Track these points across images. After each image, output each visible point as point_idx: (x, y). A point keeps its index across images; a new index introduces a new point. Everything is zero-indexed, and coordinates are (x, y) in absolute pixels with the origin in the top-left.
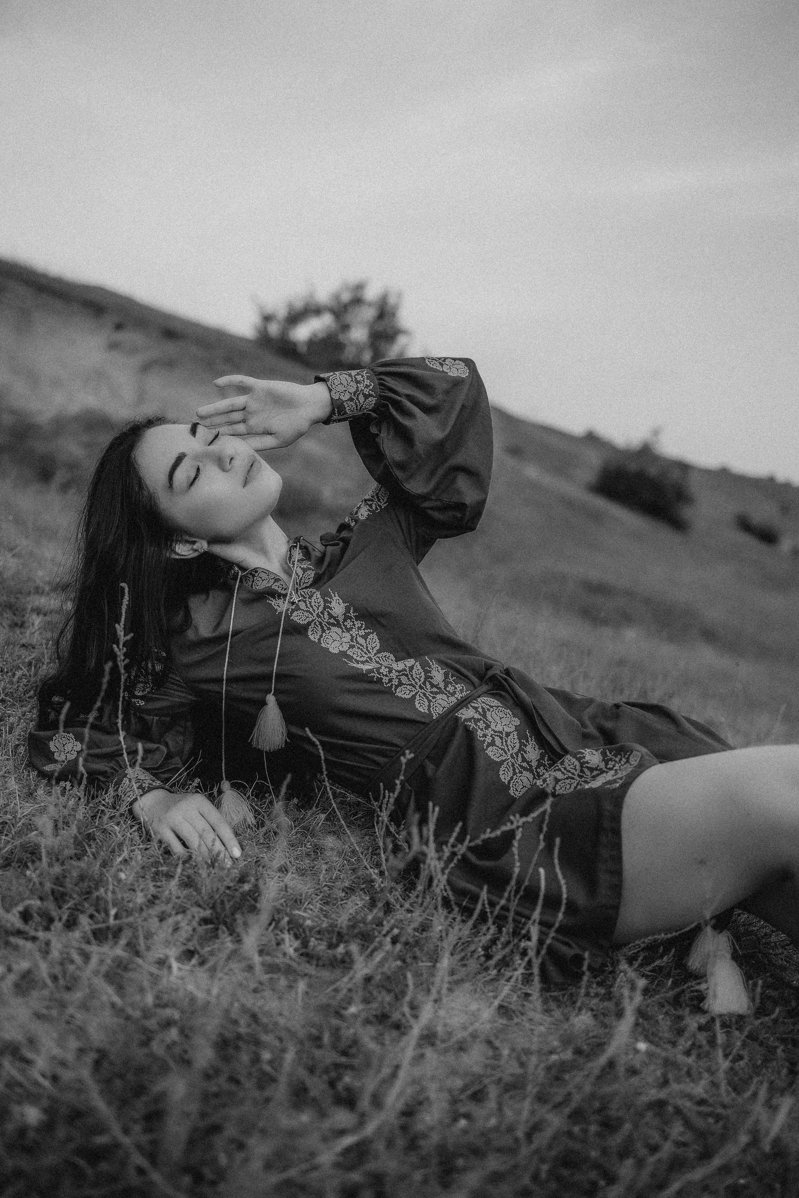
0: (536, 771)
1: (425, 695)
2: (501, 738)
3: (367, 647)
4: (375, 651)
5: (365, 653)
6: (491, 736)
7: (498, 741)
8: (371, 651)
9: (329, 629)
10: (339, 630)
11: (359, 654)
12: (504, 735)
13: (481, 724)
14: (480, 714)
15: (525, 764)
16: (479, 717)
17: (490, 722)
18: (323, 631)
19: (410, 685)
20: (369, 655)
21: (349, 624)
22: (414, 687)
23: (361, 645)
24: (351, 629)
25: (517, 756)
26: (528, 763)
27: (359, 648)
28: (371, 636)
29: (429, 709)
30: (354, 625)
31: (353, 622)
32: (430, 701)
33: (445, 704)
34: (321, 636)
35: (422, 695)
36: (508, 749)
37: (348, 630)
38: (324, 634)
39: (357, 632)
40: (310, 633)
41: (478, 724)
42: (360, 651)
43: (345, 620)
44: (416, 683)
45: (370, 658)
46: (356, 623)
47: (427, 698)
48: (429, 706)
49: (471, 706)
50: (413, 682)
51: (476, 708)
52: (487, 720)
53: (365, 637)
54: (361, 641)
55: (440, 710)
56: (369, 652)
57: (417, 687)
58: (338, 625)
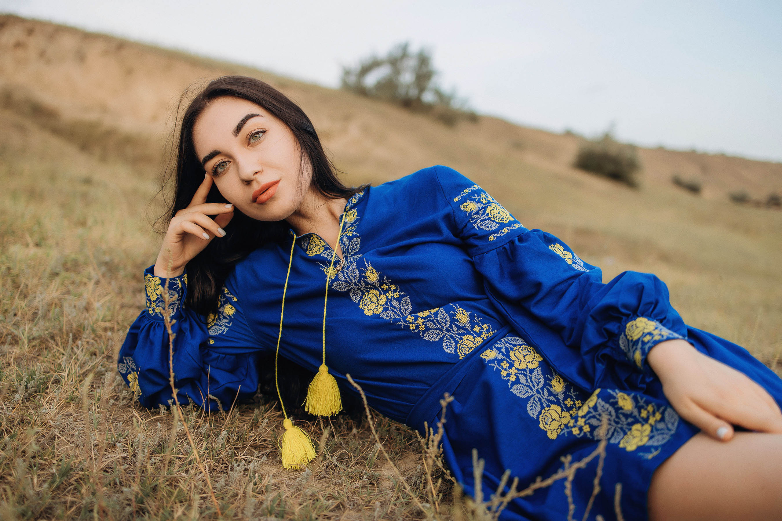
0: (564, 403)
1: (452, 337)
2: (526, 376)
6: (515, 375)
7: (522, 378)
12: (527, 372)
13: (505, 364)
14: (503, 354)
15: (552, 398)
16: (503, 357)
17: (514, 361)
19: (436, 329)
22: (441, 331)
25: (543, 391)
26: (555, 396)
33: (471, 344)
35: (449, 337)
36: (534, 386)
41: (502, 364)
44: (443, 327)
47: (454, 340)
50: (440, 327)
52: (510, 360)
57: (444, 330)
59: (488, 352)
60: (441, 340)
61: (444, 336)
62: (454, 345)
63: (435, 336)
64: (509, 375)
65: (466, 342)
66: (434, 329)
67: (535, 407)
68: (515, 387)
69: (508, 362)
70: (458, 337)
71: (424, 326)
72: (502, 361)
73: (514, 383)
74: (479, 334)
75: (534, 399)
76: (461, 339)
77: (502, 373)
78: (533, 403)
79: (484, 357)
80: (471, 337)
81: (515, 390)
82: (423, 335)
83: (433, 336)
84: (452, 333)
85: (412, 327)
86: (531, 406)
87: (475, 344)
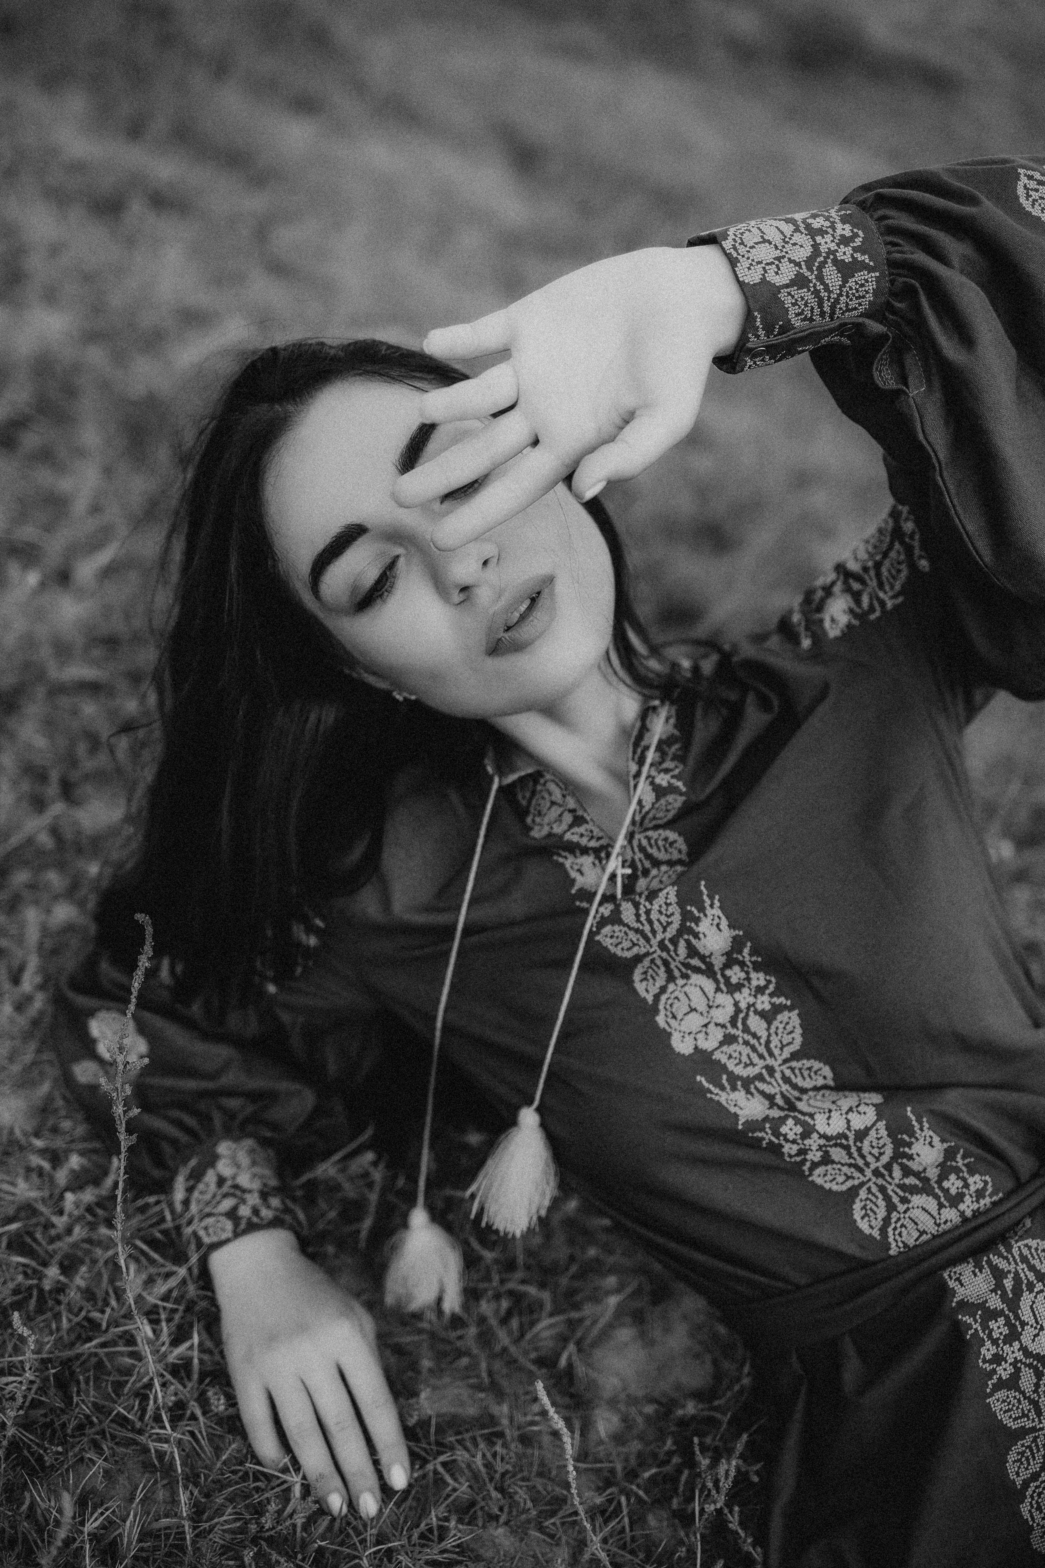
1: (882, 1189)
3: (768, 1042)
4: (786, 1054)
5: (761, 1057)
8: (776, 1052)
9: (686, 977)
10: (709, 985)
11: (745, 1059)
13: (998, 1327)
14: (1004, 1297)
17: (1023, 1324)
18: (671, 978)
20: (770, 1061)
21: (735, 974)
23: (754, 1036)
24: (739, 987)
27: (746, 1043)
28: (783, 1016)
29: (883, 1230)
30: (748, 979)
31: (747, 973)
32: (891, 1207)
34: (663, 990)
35: (874, 1189)
37: (733, 988)
38: (671, 987)
39: (751, 1000)
40: (637, 976)
41: (992, 1324)
42: (746, 1050)
43: (727, 965)
45: (771, 1070)
46: (753, 975)
48: (887, 1221)
49: (989, 1262)
51: (998, 1275)
52: (1017, 1317)
53: (768, 1017)
54: (756, 1023)
55: (910, 1237)
56: (771, 1054)
58: (709, 972)
59: (966, 1270)
60: (853, 1192)
61: (862, 1184)
62: (882, 1213)
63: (841, 1179)
64: (998, 1359)
65: (916, 1213)
66: (843, 1165)
67: (1027, 1459)
68: (1001, 1394)
69: (1008, 1323)
70: (896, 1194)
71: (819, 1154)
72: (995, 1314)
73: (1001, 1385)
74: (956, 1200)
75: (1035, 1438)
76: (904, 1200)
77: (983, 1351)
78: (1029, 1447)
79: (952, 1284)
80: (931, 1204)
81: (997, 1403)
82: (811, 1169)
83: (834, 1179)
84: (886, 1181)
85: (789, 1149)
86: (1018, 1453)
87: (939, 1225)
